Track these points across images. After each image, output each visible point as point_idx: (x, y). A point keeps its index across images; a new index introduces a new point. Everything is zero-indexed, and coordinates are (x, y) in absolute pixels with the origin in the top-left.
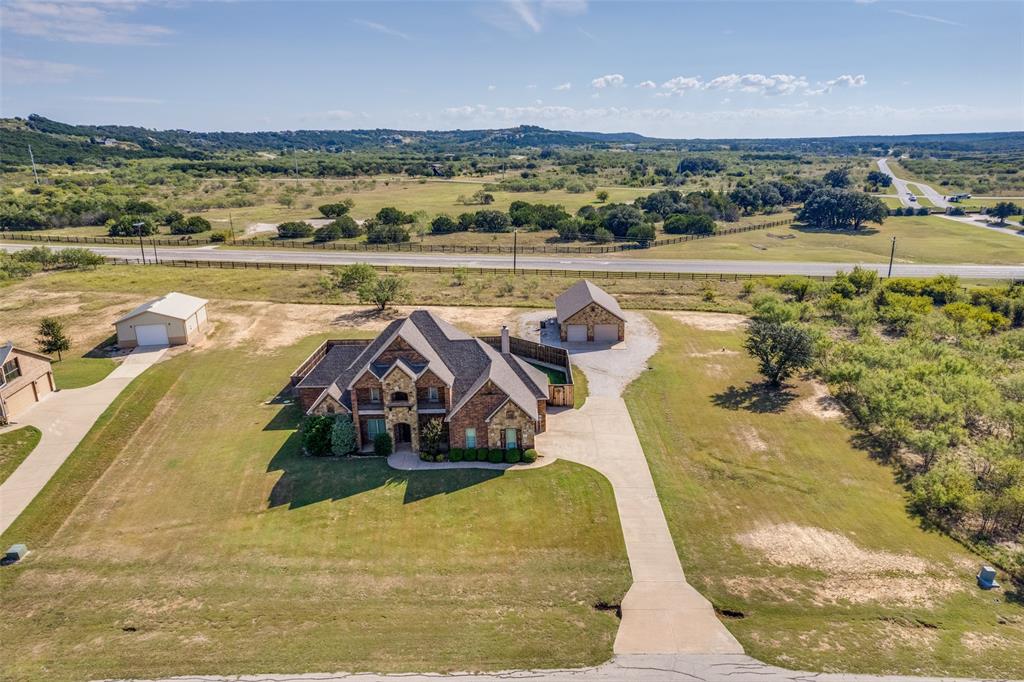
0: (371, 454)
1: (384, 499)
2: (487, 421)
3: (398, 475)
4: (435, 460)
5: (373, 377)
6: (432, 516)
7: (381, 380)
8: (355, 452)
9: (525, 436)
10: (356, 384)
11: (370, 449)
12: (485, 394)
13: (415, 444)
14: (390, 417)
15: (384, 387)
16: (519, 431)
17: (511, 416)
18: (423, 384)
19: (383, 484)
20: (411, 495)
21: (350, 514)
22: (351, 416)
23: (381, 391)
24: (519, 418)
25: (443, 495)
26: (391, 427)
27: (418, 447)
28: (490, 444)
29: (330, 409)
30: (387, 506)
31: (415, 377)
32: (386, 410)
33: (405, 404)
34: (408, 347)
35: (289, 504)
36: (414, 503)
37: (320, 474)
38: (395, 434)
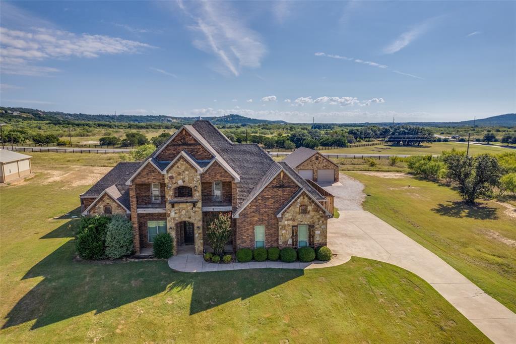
0: (150, 256)
1: (165, 309)
2: (279, 216)
3: (182, 279)
4: (222, 261)
5: (154, 171)
6: (230, 330)
7: (164, 172)
8: (132, 255)
9: (318, 232)
10: (135, 178)
11: (149, 252)
12: (277, 187)
13: (199, 244)
14: (173, 214)
15: (166, 181)
16: (311, 227)
17: (304, 211)
18: (208, 179)
19: (163, 289)
20: (199, 302)
21: (118, 331)
22: (130, 217)
23: (163, 185)
24: (312, 213)
25: (238, 301)
26: (173, 226)
27: (201, 248)
28: (280, 243)
29: (108, 210)
30: (168, 318)
31: (201, 170)
32: (168, 206)
33: (189, 199)
34: (193, 142)
35: (34, 321)
36: (204, 313)
37: (87, 279)
38: (177, 235)
